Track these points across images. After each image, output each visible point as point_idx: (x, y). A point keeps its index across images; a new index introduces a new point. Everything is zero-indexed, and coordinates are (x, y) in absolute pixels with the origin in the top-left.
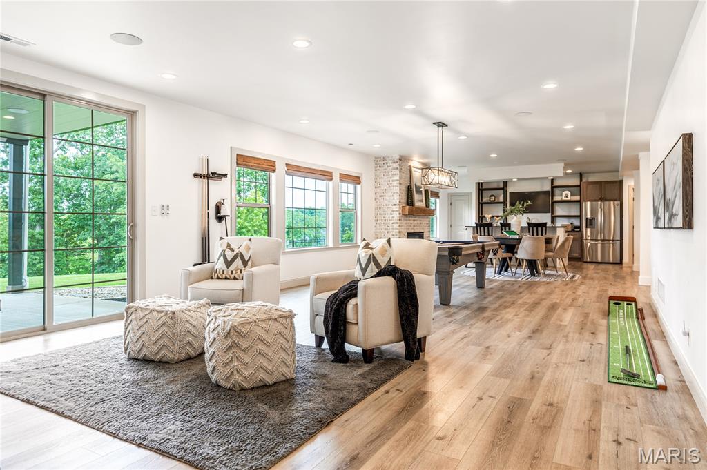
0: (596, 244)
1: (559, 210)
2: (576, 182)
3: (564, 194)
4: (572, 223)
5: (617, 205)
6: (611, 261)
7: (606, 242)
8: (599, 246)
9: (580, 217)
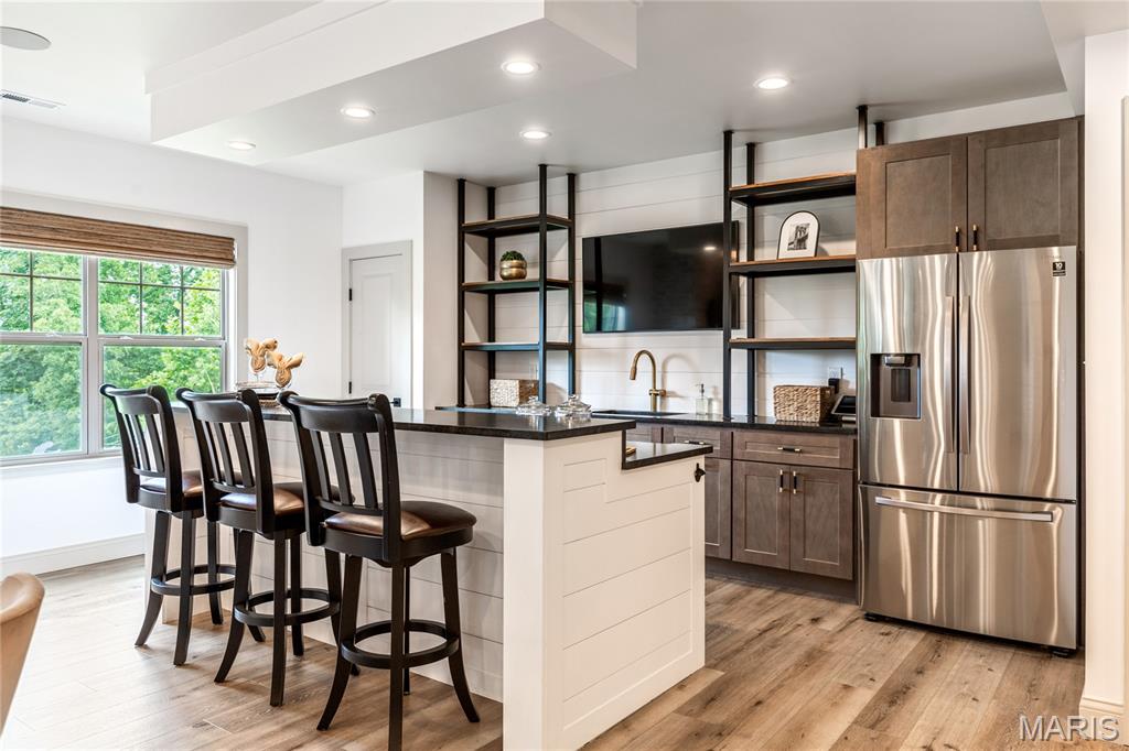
1: (783, 314)
3: (788, 231)
4: (833, 383)
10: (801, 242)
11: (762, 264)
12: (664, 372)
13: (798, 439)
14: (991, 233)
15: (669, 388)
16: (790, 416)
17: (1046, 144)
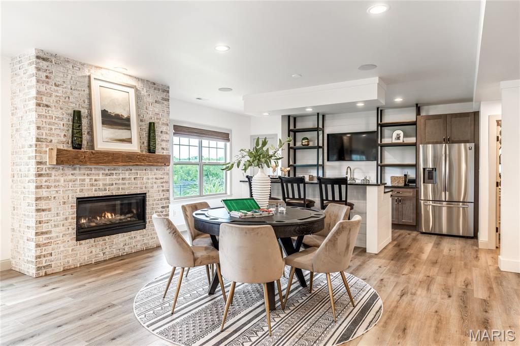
0: (440, 208)
1: (390, 157)
2: (410, 116)
3: (395, 135)
4: (405, 175)
5: (470, 149)
6: (461, 234)
7: (453, 205)
8: (444, 210)
9: (415, 166)
10: (398, 138)
11: (384, 144)
12: (353, 173)
13: (401, 190)
14: (452, 139)
15: (355, 177)
16: (396, 184)
17: (466, 118)
